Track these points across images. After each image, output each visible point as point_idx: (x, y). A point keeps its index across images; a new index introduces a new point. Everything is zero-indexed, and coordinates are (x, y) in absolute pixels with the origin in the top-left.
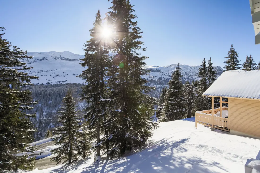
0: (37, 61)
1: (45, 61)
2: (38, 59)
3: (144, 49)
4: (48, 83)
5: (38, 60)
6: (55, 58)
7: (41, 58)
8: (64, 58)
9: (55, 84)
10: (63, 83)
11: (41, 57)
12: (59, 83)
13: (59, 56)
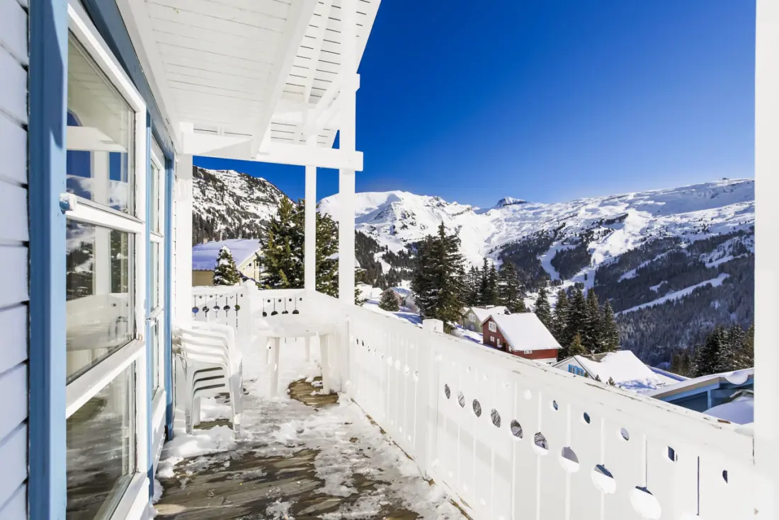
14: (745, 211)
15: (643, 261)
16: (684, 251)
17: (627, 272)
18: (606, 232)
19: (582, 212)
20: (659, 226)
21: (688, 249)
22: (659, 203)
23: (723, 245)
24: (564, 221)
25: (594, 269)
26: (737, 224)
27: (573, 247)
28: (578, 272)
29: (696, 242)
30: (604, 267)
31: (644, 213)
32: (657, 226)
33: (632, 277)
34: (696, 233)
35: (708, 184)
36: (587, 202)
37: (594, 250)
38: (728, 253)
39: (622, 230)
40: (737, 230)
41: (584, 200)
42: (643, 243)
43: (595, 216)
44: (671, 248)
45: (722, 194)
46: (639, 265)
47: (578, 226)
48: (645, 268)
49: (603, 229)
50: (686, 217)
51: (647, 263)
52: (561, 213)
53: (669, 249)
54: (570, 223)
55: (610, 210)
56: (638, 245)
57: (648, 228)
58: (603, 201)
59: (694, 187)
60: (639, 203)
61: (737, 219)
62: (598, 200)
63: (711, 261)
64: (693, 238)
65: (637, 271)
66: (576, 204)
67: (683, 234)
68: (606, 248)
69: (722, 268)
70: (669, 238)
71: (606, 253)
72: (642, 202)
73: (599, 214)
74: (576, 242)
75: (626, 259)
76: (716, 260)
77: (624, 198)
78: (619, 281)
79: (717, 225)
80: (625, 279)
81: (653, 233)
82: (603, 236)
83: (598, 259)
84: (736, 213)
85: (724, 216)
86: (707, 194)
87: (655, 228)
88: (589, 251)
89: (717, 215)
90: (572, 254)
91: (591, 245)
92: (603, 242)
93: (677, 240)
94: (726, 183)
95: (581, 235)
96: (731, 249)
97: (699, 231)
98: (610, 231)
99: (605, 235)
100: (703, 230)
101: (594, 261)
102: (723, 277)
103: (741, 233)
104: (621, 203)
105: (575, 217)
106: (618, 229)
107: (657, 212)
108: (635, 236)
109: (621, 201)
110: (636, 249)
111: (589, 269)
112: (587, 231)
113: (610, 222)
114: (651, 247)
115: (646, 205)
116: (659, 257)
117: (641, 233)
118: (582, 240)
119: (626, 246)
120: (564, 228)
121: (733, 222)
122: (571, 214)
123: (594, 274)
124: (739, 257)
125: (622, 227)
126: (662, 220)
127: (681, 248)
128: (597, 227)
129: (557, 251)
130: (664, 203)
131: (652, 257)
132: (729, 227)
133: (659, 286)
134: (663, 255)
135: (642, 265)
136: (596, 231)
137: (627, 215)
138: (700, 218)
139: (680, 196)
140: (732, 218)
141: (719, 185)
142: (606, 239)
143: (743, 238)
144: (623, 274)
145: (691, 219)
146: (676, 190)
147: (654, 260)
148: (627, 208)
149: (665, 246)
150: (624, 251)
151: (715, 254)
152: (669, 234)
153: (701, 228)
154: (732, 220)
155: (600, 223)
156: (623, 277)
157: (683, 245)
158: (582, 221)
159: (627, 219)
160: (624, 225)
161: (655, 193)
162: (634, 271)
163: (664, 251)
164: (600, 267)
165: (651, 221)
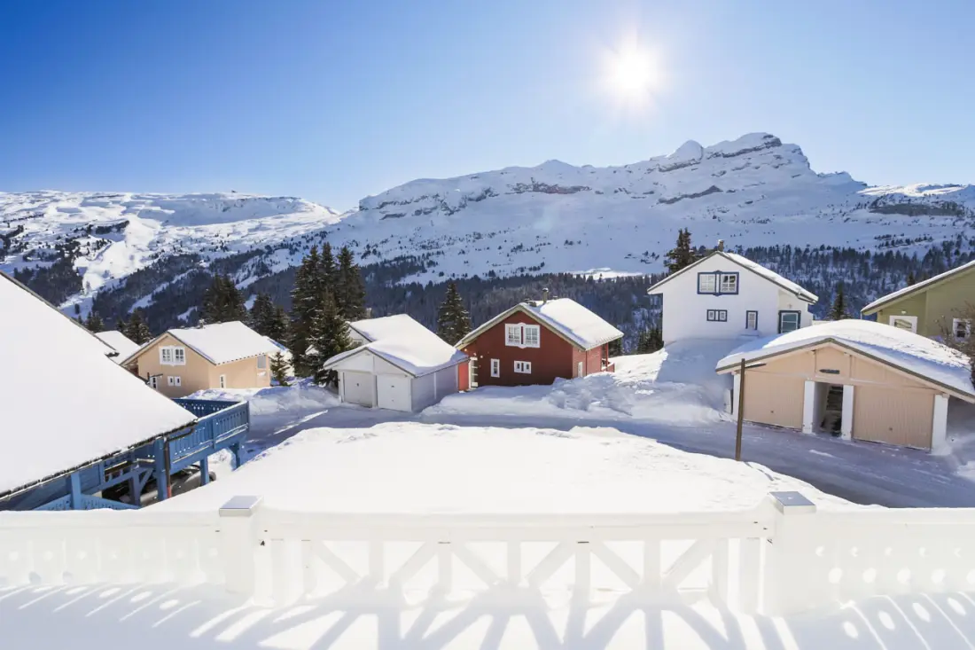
14: (257, 229)
15: (160, 283)
16: (207, 271)
17: (140, 298)
18: (99, 245)
19: (51, 211)
20: (171, 240)
21: (212, 267)
22: (166, 211)
23: (246, 264)
24: (21, 223)
25: (90, 296)
26: (252, 243)
27: (48, 265)
28: (62, 302)
29: (218, 261)
30: (105, 293)
31: (151, 222)
32: (168, 240)
33: (148, 305)
34: (215, 251)
35: (217, 196)
36: (57, 197)
37: (85, 269)
38: (252, 273)
39: (123, 242)
40: (254, 249)
41: (51, 193)
42: (156, 261)
43: (75, 220)
44: (191, 268)
45: (233, 209)
46: (154, 289)
47: (50, 232)
48: (163, 293)
49: (93, 239)
50: (201, 231)
51: (165, 285)
52: (10, 210)
53: (188, 269)
54: (30, 227)
55: (101, 213)
56: (149, 263)
57: (158, 242)
58: (86, 198)
59: (203, 196)
60: (141, 208)
61: (252, 237)
62: (76, 196)
63: (238, 282)
64: (214, 256)
65: (153, 297)
66: (38, 198)
67: (201, 251)
68: (103, 267)
69: (251, 289)
70: (186, 255)
71: (106, 274)
72: (143, 207)
73: (82, 217)
74: (51, 258)
75: (136, 282)
76: (243, 280)
77: (117, 199)
78: (131, 311)
79: (234, 242)
80: (139, 309)
81: (167, 249)
82: (95, 249)
83: (93, 282)
84: (250, 230)
85: (239, 233)
86: (219, 206)
87: (167, 242)
88: (78, 271)
89: (231, 232)
90: (47, 274)
91: (79, 263)
92: (98, 256)
93: (195, 257)
94: (235, 197)
95: (58, 247)
96: (254, 269)
97: (217, 247)
98: (106, 243)
99: (99, 248)
100: (221, 247)
101: (88, 286)
102: (254, 298)
103: (259, 252)
104: (114, 205)
105: (40, 218)
106: (117, 241)
107: (167, 221)
108: (142, 251)
109: (114, 202)
110: (147, 268)
111: (82, 297)
112: (67, 240)
113: (102, 230)
114: (166, 266)
115: (150, 211)
116: (179, 278)
117: (151, 247)
118: (62, 254)
119: (133, 263)
120: (21, 235)
121: (250, 240)
122: (32, 213)
123: (90, 305)
124: (263, 277)
125: (122, 238)
126: (174, 232)
127: (202, 267)
128: (83, 236)
129: (16, 270)
130: (173, 212)
131: (169, 279)
132: (244, 245)
133: (188, 313)
134: (183, 275)
135: (159, 289)
136: (83, 241)
137: (127, 222)
138: (215, 233)
139: (190, 205)
140: (247, 235)
141: (230, 198)
142: (101, 254)
143: (263, 256)
144: (134, 301)
145: (207, 234)
146: (185, 197)
147: (174, 282)
148: (124, 212)
149: (183, 264)
150: (131, 271)
151: (241, 274)
152: (185, 251)
153: (219, 245)
154: (247, 238)
155: (88, 231)
156: (136, 306)
157: (204, 264)
158: (55, 225)
159: (128, 229)
160: (125, 236)
161: (160, 197)
162: (149, 297)
163: (183, 271)
164: (99, 293)
165: (160, 233)
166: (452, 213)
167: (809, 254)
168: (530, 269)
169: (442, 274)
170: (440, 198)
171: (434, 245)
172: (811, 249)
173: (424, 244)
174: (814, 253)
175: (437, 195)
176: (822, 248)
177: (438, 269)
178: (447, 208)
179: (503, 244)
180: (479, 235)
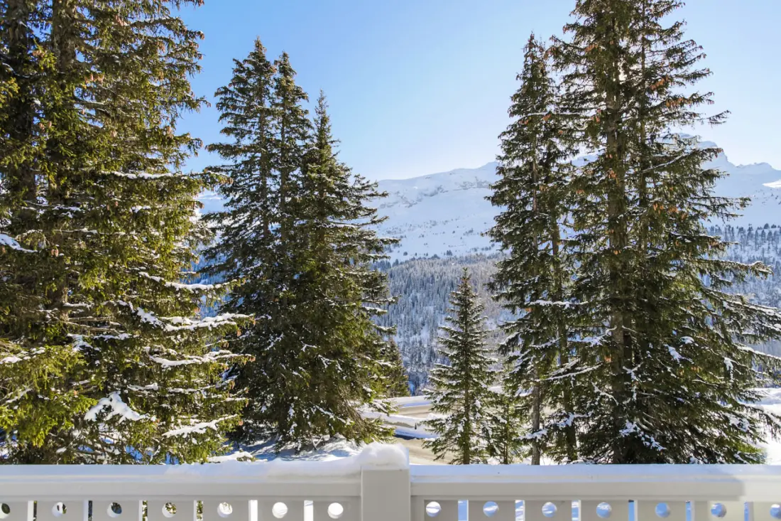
0: (424, 197)
1: (441, 195)
2: (426, 193)
3: (714, 120)
4: (449, 253)
5: (425, 195)
6: (465, 187)
7: (432, 189)
8: (485, 182)
9: (464, 256)
10: (484, 252)
11: (431, 187)
12: (473, 253)
13: (473, 180)
166: (411, 206)
167: (754, 232)
168: (483, 249)
169: (406, 254)
170: (401, 194)
171: (398, 231)
172: (755, 228)
173: (391, 230)
174: (760, 232)
175: (398, 192)
176: (766, 226)
177: (402, 250)
178: (407, 202)
179: (456, 229)
180: (435, 222)
